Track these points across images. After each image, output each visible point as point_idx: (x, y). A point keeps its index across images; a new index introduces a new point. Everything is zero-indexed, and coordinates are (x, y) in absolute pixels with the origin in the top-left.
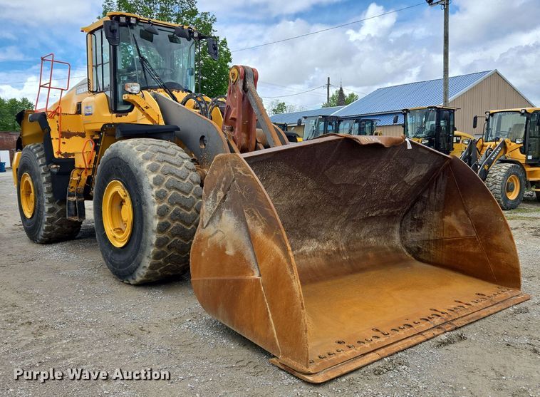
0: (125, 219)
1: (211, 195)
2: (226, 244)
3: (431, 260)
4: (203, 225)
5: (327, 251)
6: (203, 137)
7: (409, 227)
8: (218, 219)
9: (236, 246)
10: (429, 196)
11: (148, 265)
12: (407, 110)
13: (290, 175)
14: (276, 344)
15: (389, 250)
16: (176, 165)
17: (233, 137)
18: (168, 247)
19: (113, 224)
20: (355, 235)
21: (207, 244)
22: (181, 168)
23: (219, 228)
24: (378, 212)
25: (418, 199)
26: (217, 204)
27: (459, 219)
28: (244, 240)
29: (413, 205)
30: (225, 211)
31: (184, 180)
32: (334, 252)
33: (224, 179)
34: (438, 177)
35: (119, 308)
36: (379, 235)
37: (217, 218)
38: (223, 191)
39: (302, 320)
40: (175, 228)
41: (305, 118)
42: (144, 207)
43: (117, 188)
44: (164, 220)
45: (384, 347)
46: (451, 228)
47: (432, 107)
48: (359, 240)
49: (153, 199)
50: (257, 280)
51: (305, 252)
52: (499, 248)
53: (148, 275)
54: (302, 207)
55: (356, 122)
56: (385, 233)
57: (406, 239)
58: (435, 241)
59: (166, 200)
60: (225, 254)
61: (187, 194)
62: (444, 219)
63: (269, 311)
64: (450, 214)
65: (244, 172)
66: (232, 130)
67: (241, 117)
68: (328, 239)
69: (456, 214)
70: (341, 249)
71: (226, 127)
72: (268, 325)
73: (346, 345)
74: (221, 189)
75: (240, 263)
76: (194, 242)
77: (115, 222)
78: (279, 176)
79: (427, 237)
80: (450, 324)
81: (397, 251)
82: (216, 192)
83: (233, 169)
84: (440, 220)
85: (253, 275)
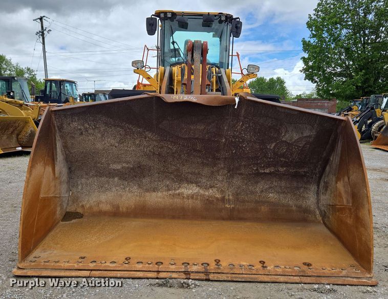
5: (209, 197)
7: (322, 190)
15: (294, 208)
27: (345, 186)
32: (217, 199)
46: (340, 195)
48: (253, 193)
51: (182, 193)
58: (332, 206)
62: (337, 185)
64: (340, 180)
68: (212, 187)
69: (343, 181)
70: (227, 197)
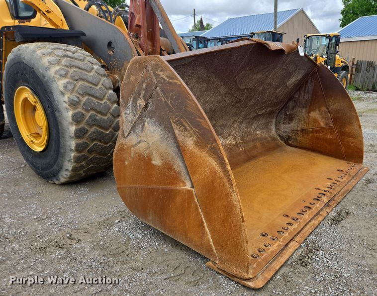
0: (40, 125)
1: (130, 103)
2: (152, 155)
3: (298, 145)
4: (124, 135)
5: (229, 145)
6: (110, 44)
7: (282, 121)
8: (140, 129)
9: (163, 156)
10: (299, 96)
11: (70, 168)
12: (253, 33)
13: (207, 81)
14: (212, 251)
15: (269, 139)
16: (86, 71)
17: (140, 45)
18: (88, 151)
19: (29, 129)
20: (247, 130)
21: (130, 154)
22: (92, 74)
23: (142, 138)
24: (264, 111)
25: (290, 100)
26: (139, 113)
27: (321, 114)
28: (172, 151)
29: (286, 104)
30: (148, 120)
31: (96, 85)
32: (233, 144)
33: (144, 85)
34: (307, 82)
35: (45, 213)
36: (263, 129)
37: (140, 127)
38: (144, 98)
39: (243, 232)
40: (93, 133)
41: (183, 37)
42: (57, 114)
43: (26, 94)
44: (80, 126)
45: (298, 233)
46: (315, 121)
47: (269, 32)
48: (250, 133)
49: (66, 105)
50: (189, 191)
52: (350, 135)
53: (71, 177)
54: (214, 111)
55: (219, 41)
56: (266, 127)
57: (280, 130)
58: (302, 131)
59: (80, 107)
60: (152, 163)
61: (102, 100)
62: (310, 114)
63: (204, 220)
64: (314, 110)
65: (168, 77)
66: (137, 37)
67: (146, 24)
68: (230, 135)
69: (319, 110)
70: (238, 142)
71: (131, 34)
72: (204, 233)
73: (269, 237)
74: (141, 97)
75: (168, 174)
76: (115, 150)
77: (31, 127)
78: (198, 82)
79: (296, 128)
80: (333, 200)
81: (274, 139)
82: (135, 100)
83: (154, 73)
84: (307, 115)
85: (185, 186)
